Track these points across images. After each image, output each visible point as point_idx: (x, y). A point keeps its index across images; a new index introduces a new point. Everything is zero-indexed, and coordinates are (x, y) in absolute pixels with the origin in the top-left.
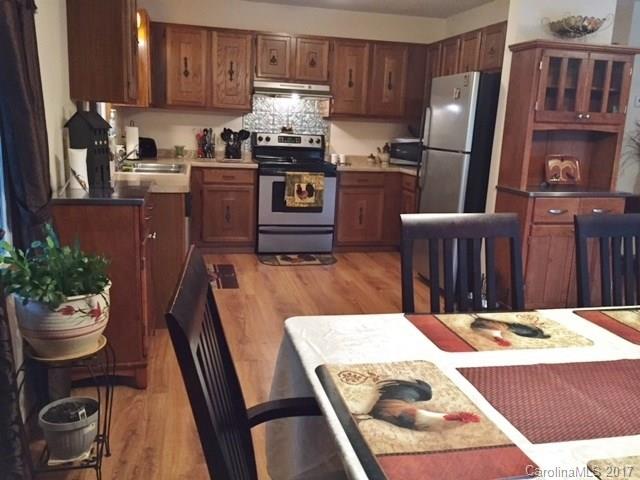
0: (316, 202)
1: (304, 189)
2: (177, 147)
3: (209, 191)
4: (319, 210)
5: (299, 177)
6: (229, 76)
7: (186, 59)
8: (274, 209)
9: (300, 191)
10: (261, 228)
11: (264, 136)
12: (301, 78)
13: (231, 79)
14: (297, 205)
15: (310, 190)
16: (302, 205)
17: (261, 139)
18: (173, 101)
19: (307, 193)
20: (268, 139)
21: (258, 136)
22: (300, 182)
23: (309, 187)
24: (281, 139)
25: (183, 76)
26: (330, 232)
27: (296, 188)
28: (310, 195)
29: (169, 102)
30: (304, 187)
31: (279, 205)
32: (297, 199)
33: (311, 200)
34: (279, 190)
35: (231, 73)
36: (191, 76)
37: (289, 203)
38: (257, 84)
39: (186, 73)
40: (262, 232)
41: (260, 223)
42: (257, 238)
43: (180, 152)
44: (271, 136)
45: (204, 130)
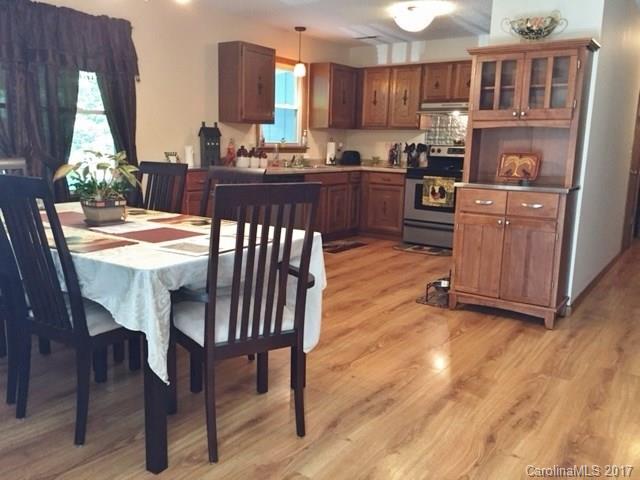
0: (447, 203)
1: (437, 191)
2: (374, 158)
3: (374, 189)
4: (452, 210)
5: (434, 180)
6: (403, 102)
7: (375, 92)
8: (416, 207)
9: (433, 193)
10: (406, 222)
11: (436, 148)
12: (459, 97)
13: (405, 104)
14: (430, 205)
15: (443, 192)
16: (435, 205)
17: (433, 151)
18: (366, 123)
19: (439, 195)
20: (439, 151)
21: (432, 148)
22: (434, 185)
23: (442, 189)
24: (449, 151)
25: (372, 105)
27: (431, 190)
28: (442, 197)
29: (363, 124)
30: (437, 189)
31: (419, 205)
32: (431, 199)
33: (443, 201)
34: (419, 190)
35: (405, 99)
36: (378, 103)
37: (424, 202)
38: (424, 106)
39: (375, 103)
40: (406, 225)
41: (405, 217)
42: (403, 229)
43: (376, 161)
44: (441, 148)
45: (396, 145)
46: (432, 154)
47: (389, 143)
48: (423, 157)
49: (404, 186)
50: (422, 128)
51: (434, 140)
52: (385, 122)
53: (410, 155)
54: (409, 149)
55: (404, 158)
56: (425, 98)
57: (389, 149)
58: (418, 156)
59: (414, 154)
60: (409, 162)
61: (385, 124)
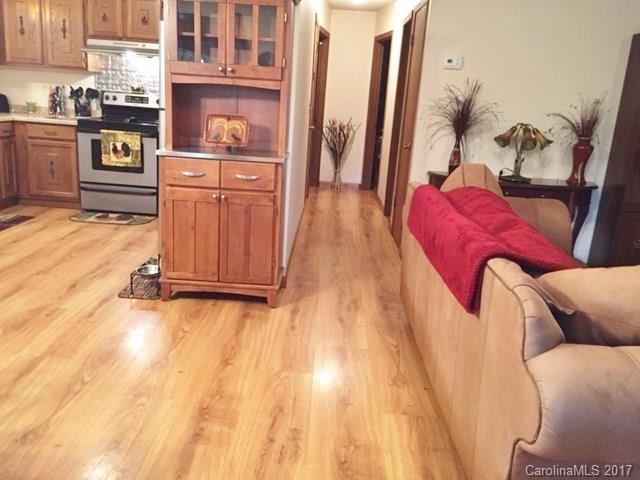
0: (133, 162)
1: (119, 148)
2: (28, 104)
3: (34, 145)
4: (140, 170)
5: (114, 135)
6: (62, 34)
7: (21, 18)
8: (95, 167)
9: (115, 150)
10: (82, 185)
11: (111, 95)
12: (133, 36)
13: (64, 37)
14: (113, 164)
15: (126, 149)
16: (118, 165)
17: (107, 98)
18: (12, 58)
19: (123, 153)
20: (115, 99)
21: (105, 94)
22: (115, 141)
23: (125, 146)
24: (128, 99)
25: (19, 35)
26: (153, 194)
27: (111, 147)
28: (127, 155)
29: (8, 59)
30: (119, 146)
31: (97, 164)
32: (113, 158)
33: (128, 160)
34: (97, 147)
35: (64, 31)
36: (27, 34)
37: (105, 161)
38: (90, 42)
39: (22, 32)
40: (84, 189)
41: (81, 179)
42: (80, 195)
43: (32, 108)
44: (117, 95)
45: (57, 88)
46: (106, 102)
47: (48, 85)
48: (95, 105)
49: (76, 141)
50: (90, 69)
51: (107, 84)
52: (39, 58)
53: (77, 101)
54: (76, 94)
55: (71, 105)
56: (91, 32)
57: (48, 93)
58: (89, 104)
59: (83, 100)
60: (77, 112)
61: (40, 61)
